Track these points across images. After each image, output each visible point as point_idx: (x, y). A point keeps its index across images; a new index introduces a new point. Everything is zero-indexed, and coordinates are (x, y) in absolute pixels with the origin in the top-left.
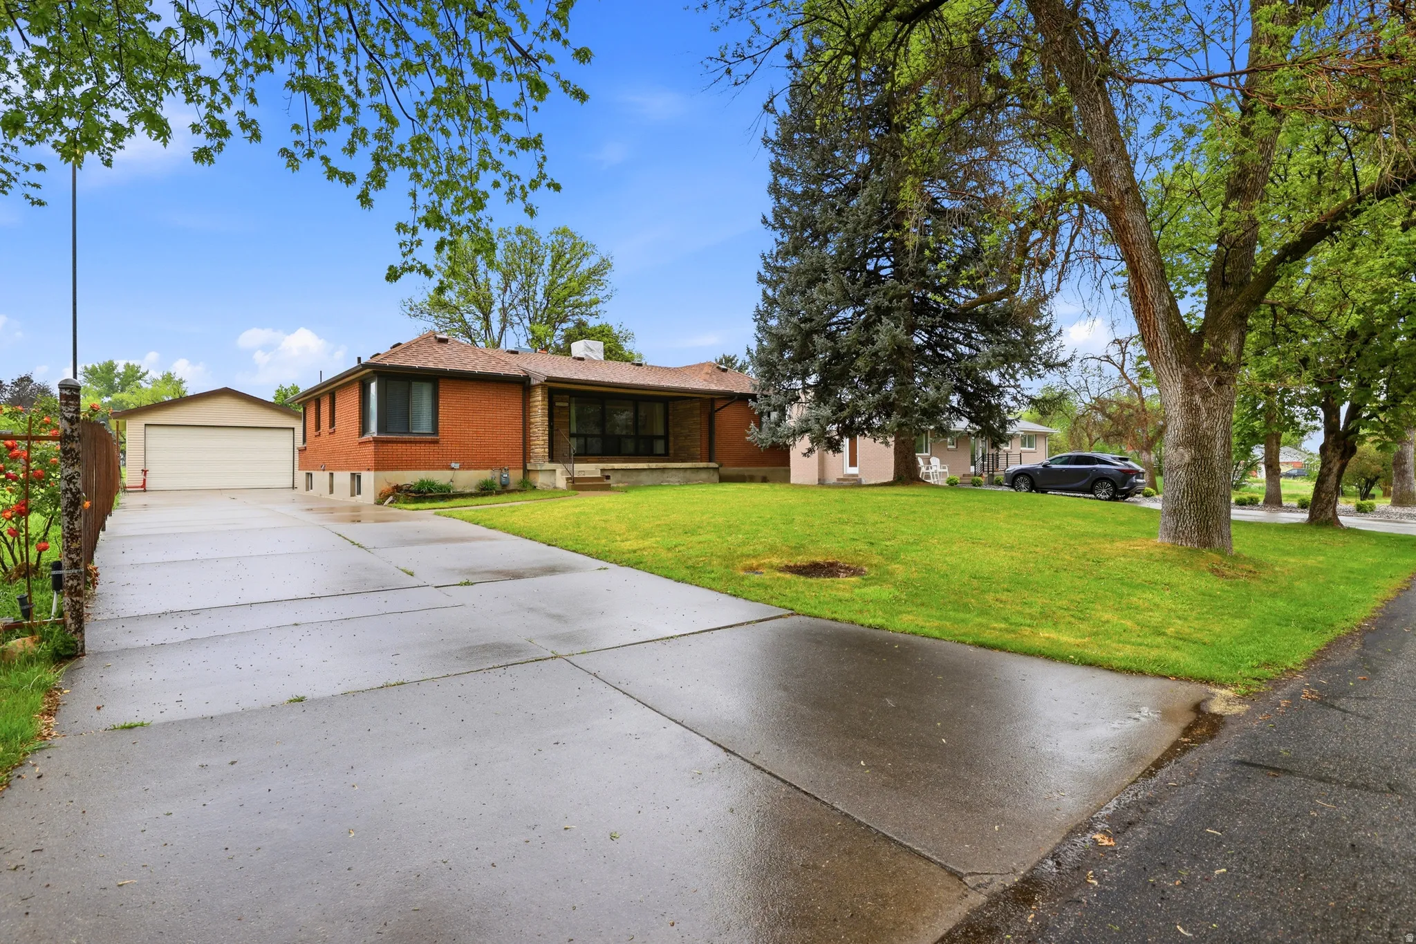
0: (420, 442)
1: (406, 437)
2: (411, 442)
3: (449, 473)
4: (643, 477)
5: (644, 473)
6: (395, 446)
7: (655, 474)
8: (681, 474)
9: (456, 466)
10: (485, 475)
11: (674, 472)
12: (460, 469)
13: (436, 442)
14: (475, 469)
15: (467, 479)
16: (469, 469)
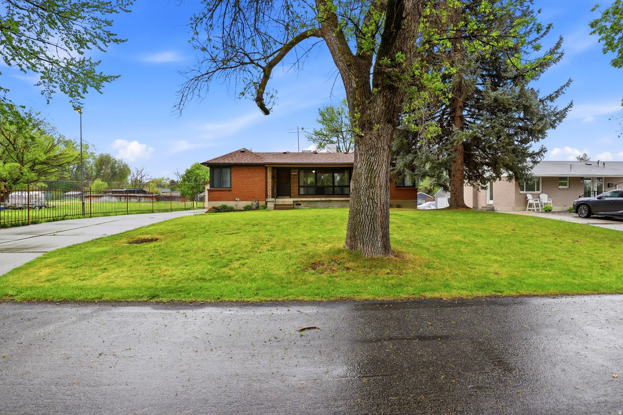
0: (224, 191)
1: (221, 189)
2: (221, 191)
3: (235, 203)
4: (319, 204)
5: (319, 203)
6: (215, 192)
7: (325, 203)
8: (340, 203)
9: (238, 200)
10: (249, 203)
11: (335, 202)
12: (240, 201)
13: (230, 191)
14: (246, 201)
15: (242, 204)
16: (243, 201)
